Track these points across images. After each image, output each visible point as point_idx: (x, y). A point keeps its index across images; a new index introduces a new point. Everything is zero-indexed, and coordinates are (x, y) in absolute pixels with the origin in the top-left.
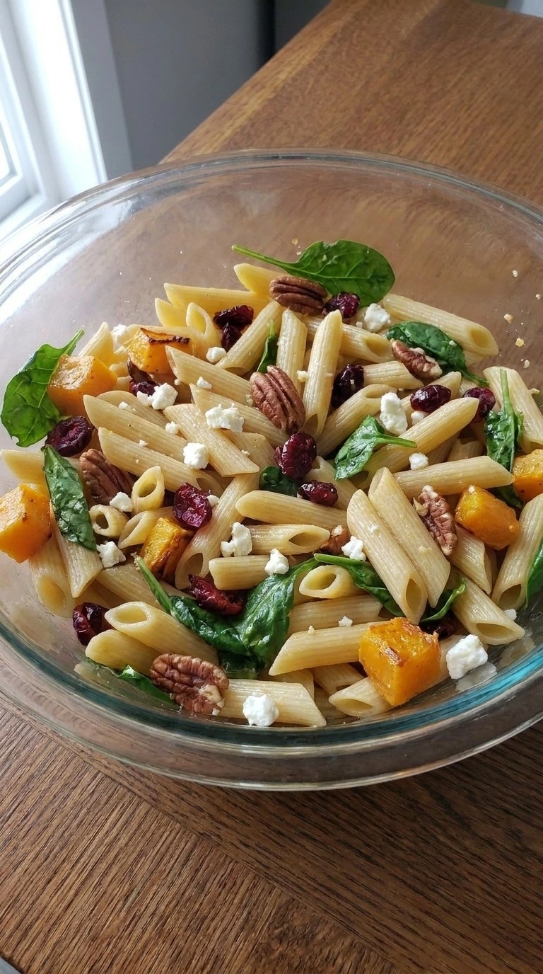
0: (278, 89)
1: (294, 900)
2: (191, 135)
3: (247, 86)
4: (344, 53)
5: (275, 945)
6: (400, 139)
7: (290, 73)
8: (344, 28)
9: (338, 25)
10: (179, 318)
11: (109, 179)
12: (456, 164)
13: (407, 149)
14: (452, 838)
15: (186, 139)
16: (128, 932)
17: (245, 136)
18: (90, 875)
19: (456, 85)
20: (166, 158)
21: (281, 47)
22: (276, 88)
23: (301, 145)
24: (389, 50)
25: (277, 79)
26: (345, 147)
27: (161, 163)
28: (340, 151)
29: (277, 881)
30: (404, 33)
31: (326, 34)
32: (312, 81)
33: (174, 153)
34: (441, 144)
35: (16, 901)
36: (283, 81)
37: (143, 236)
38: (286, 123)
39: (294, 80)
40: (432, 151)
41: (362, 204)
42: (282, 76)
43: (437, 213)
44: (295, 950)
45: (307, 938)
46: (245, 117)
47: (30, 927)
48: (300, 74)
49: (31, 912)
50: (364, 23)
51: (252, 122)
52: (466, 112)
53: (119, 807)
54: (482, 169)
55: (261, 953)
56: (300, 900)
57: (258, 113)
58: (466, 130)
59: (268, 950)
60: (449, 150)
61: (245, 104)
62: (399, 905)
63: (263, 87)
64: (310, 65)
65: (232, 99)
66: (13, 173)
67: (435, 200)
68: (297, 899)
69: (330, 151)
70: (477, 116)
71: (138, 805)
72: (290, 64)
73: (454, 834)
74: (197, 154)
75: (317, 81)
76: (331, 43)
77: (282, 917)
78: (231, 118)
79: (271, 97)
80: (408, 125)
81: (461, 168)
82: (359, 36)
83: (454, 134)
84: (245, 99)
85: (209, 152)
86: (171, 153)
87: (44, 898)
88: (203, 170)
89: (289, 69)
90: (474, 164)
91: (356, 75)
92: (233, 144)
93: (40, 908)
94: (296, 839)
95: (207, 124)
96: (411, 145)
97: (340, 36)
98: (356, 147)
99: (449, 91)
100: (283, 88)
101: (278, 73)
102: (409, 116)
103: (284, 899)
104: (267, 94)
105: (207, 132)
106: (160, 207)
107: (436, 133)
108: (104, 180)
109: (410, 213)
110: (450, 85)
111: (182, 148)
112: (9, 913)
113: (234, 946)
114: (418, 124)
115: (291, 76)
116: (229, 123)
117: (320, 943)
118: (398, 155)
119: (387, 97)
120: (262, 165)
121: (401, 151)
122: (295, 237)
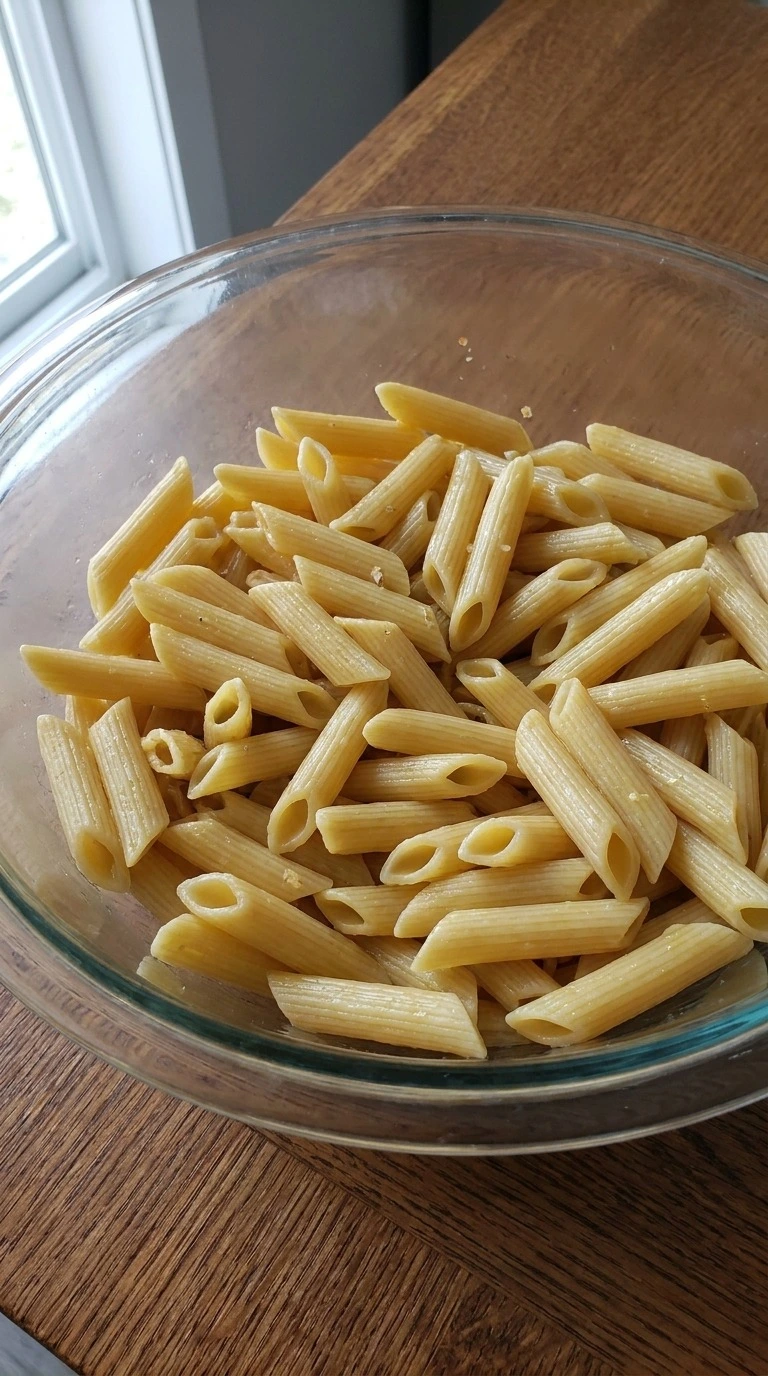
0: (440, 121)
1: (487, 1286)
2: (315, 187)
3: (394, 117)
4: (532, 69)
5: (461, 1352)
6: (616, 192)
7: (456, 97)
8: (532, 32)
9: (522, 27)
10: (288, 455)
11: (197, 248)
12: (697, 230)
13: (625, 207)
14: (718, 1200)
15: (309, 193)
16: (249, 1332)
17: (392, 188)
18: (190, 1249)
19: (693, 114)
20: (284, 217)
21: (439, 62)
22: (436, 118)
23: (474, 201)
24: (597, 64)
25: (438, 105)
26: (538, 204)
27: (276, 224)
28: (529, 209)
29: (462, 1259)
30: (618, 39)
31: (507, 39)
32: (487, 107)
33: (293, 212)
34: (676, 199)
35: (85, 1285)
36: (447, 107)
37: (251, 329)
38: (451, 170)
39: (462, 106)
40: (662, 210)
41: (564, 286)
42: (446, 101)
43: (672, 301)
44: (491, 1360)
45: (506, 1342)
46: (393, 160)
47: (106, 1324)
48: (469, 98)
49: (107, 1303)
50: (560, 25)
51: (403, 167)
52: (710, 152)
53: (232, 1149)
54: (735, 235)
55: (442, 1363)
56: (497, 1288)
57: (411, 155)
58: (710, 179)
59: (452, 1362)
60: (689, 207)
61: (394, 141)
62: (641, 1297)
63: (418, 117)
64: (484, 85)
65: (375, 134)
66: (62, 237)
67: (667, 281)
68: (493, 1285)
69: (518, 210)
70: (726, 159)
71: (260, 1147)
72: (453, 84)
73: (719, 1192)
74: (328, 211)
75: (494, 108)
76: (513, 53)
77: (470, 1311)
78: (373, 161)
79: (430, 130)
80: (626, 172)
81: (706, 233)
82: (554, 43)
83: (695, 183)
84: (391, 135)
85: (344, 209)
86: (288, 212)
87: (128, 1281)
88: (332, 236)
89: (453, 91)
90: (725, 227)
91: (551, 99)
92: (375, 199)
93: (120, 1297)
94: (490, 1198)
95: (340, 169)
96: (632, 200)
97: (525, 42)
98: (550, 204)
99: (685, 123)
100: (447, 117)
101: (438, 97)
102: (627, 159)
103: (473, 1286)
104: (425, 126)
105: (339, 182)
106: (271, 290)
107: (668, 182)
108: (191, 249)
109: (633, 300)
110: (685, 116)
111: (304, 204)
112: (76, 1301)
113: (403, 1353)
114: (641, 171)
115: (458, 100)
116: (372, 168)
117: (526, 1350)
118: (612, 215)
119: (596, 131)
120: (415, 230)
121: (616, 211)
122: (464, 334)
